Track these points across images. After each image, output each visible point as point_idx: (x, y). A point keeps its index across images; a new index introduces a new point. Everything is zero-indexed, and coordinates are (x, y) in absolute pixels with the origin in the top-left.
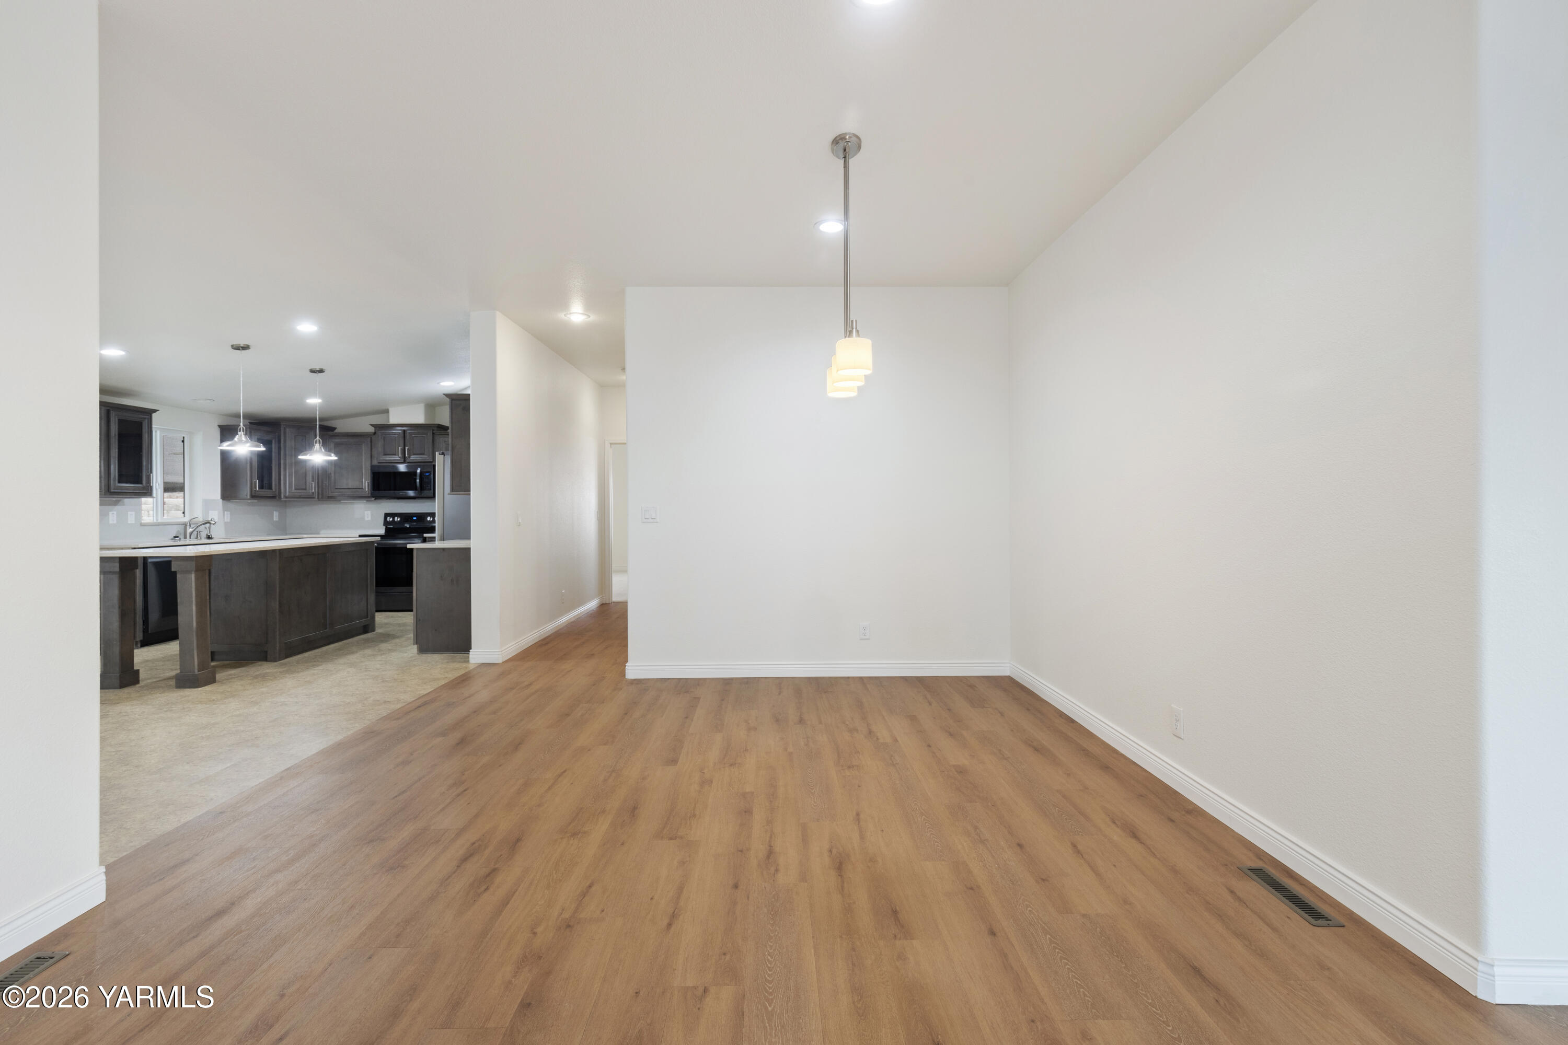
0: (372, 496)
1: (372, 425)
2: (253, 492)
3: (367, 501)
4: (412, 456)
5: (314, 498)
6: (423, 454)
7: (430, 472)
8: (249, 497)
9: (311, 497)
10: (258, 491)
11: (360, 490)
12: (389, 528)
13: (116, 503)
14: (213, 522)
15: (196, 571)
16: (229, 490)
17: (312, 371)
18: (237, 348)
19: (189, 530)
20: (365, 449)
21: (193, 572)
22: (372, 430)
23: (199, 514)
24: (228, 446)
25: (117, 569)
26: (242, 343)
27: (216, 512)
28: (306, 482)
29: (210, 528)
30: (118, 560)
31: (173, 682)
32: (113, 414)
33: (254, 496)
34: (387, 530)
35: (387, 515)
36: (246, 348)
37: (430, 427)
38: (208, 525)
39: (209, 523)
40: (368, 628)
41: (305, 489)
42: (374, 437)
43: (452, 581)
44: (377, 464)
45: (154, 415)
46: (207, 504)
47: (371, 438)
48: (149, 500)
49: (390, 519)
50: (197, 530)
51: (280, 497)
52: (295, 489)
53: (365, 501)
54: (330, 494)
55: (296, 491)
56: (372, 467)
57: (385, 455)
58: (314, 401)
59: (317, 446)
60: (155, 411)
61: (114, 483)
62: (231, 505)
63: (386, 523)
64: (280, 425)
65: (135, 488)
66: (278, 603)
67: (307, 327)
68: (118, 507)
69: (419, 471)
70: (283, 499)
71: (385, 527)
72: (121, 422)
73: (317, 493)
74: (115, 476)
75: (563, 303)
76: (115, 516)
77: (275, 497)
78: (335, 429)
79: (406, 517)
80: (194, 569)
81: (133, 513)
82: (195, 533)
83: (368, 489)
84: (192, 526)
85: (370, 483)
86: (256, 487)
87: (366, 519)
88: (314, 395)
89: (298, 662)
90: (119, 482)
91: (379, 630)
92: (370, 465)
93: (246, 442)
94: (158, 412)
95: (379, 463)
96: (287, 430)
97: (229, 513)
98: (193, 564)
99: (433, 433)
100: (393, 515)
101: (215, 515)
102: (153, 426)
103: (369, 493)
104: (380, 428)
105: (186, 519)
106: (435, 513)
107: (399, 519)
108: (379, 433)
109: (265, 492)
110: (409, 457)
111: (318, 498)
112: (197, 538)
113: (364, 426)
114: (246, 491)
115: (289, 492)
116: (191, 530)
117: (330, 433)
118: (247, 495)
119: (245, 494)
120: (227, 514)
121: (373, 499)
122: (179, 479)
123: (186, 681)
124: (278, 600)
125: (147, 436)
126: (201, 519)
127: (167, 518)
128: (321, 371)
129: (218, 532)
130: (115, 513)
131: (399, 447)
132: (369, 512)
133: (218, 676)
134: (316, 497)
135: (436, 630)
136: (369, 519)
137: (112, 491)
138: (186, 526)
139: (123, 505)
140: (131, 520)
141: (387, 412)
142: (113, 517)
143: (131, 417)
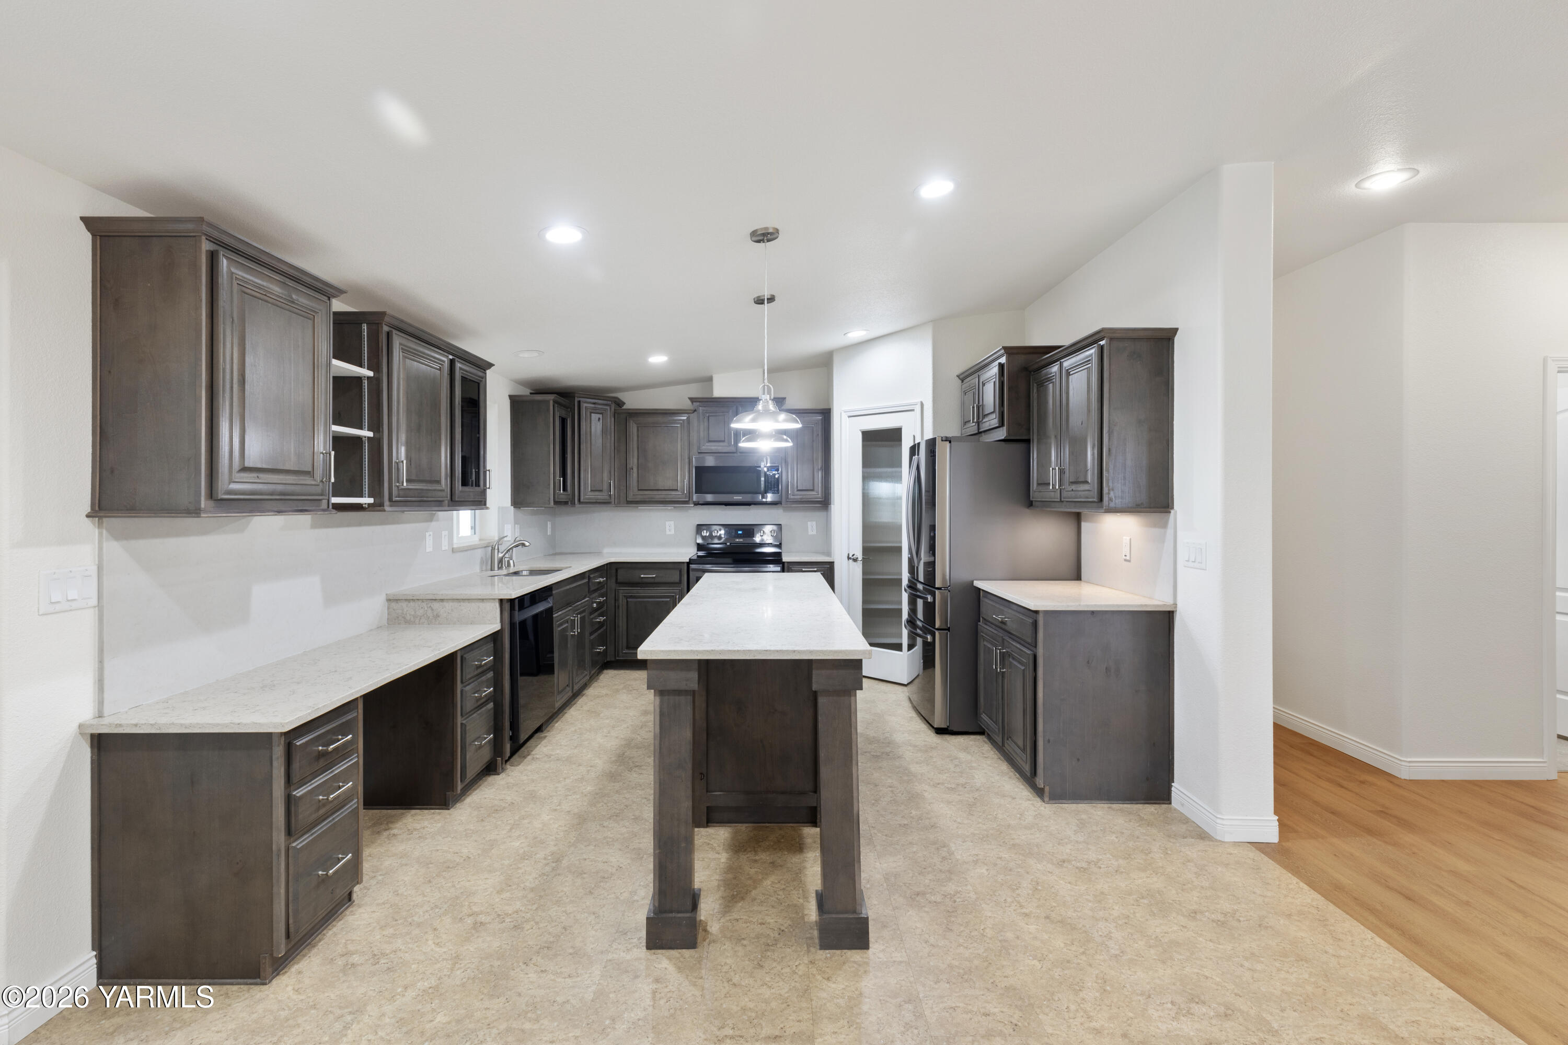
0: (689, 501)
1: (690, 399)
2: (558, 498)
7: (777, 467)
8: (551, 504)
9: (609, 501)
10: (561, 495)
11: (673, 493)
13: (431, 519)
20: (682, 433)
22: (690, 405)
28: (603, 480)
32: (457, 366)
33: (556, 503)
35: (700, 527)
39: (522, 544)
41: (603, 491)
42: (691, 416)
43: (1108, 670)
46: (502, 514)
47: (688, 416)
49: (705, 533)
51: (574, 503)
52: (591, 490)
54: (630, 497)
55: (593, 494)
56: (692, 459)
57: (709, 441)
60: (491, 365)
61: (457, 485)
62: (521, 512)
63: (699, 539)
64: (574, 397)
65: (475, 495)
68: (433, 524)
69: (763, 465)
70: (577, 505)
71: (696, 546)
72: (463, 381)
73: (614, 496)
74: (458, 474)
76: (431, 539)
77: (568, 502)
78: (624, 404)
83: (687, 491)
85: (690, 483)
86: (559, 490)
90: (462, 484)
92: (687, 457)
94: (493, 367)
96: (582, 405)
100: (708, 528)
102: (487, 391)
104: (700, 402)
108: (699, 410)
109: (564, 496)
111: (617, 503)
113: (680, 399)
114: (547, 494)
116: (500, 556)
119: (549, 499)
120: (518, 526)
130: (431, 533)
132: (675, 523)
134: (613, 503)
135: (1078, 760)
136: (673, 532)
137: (394, 499)
138: (493, 549)
139: (438, 520)
140: (445, 546)
141: (710, 379)
142: (429, 542)
143: (472, 373)
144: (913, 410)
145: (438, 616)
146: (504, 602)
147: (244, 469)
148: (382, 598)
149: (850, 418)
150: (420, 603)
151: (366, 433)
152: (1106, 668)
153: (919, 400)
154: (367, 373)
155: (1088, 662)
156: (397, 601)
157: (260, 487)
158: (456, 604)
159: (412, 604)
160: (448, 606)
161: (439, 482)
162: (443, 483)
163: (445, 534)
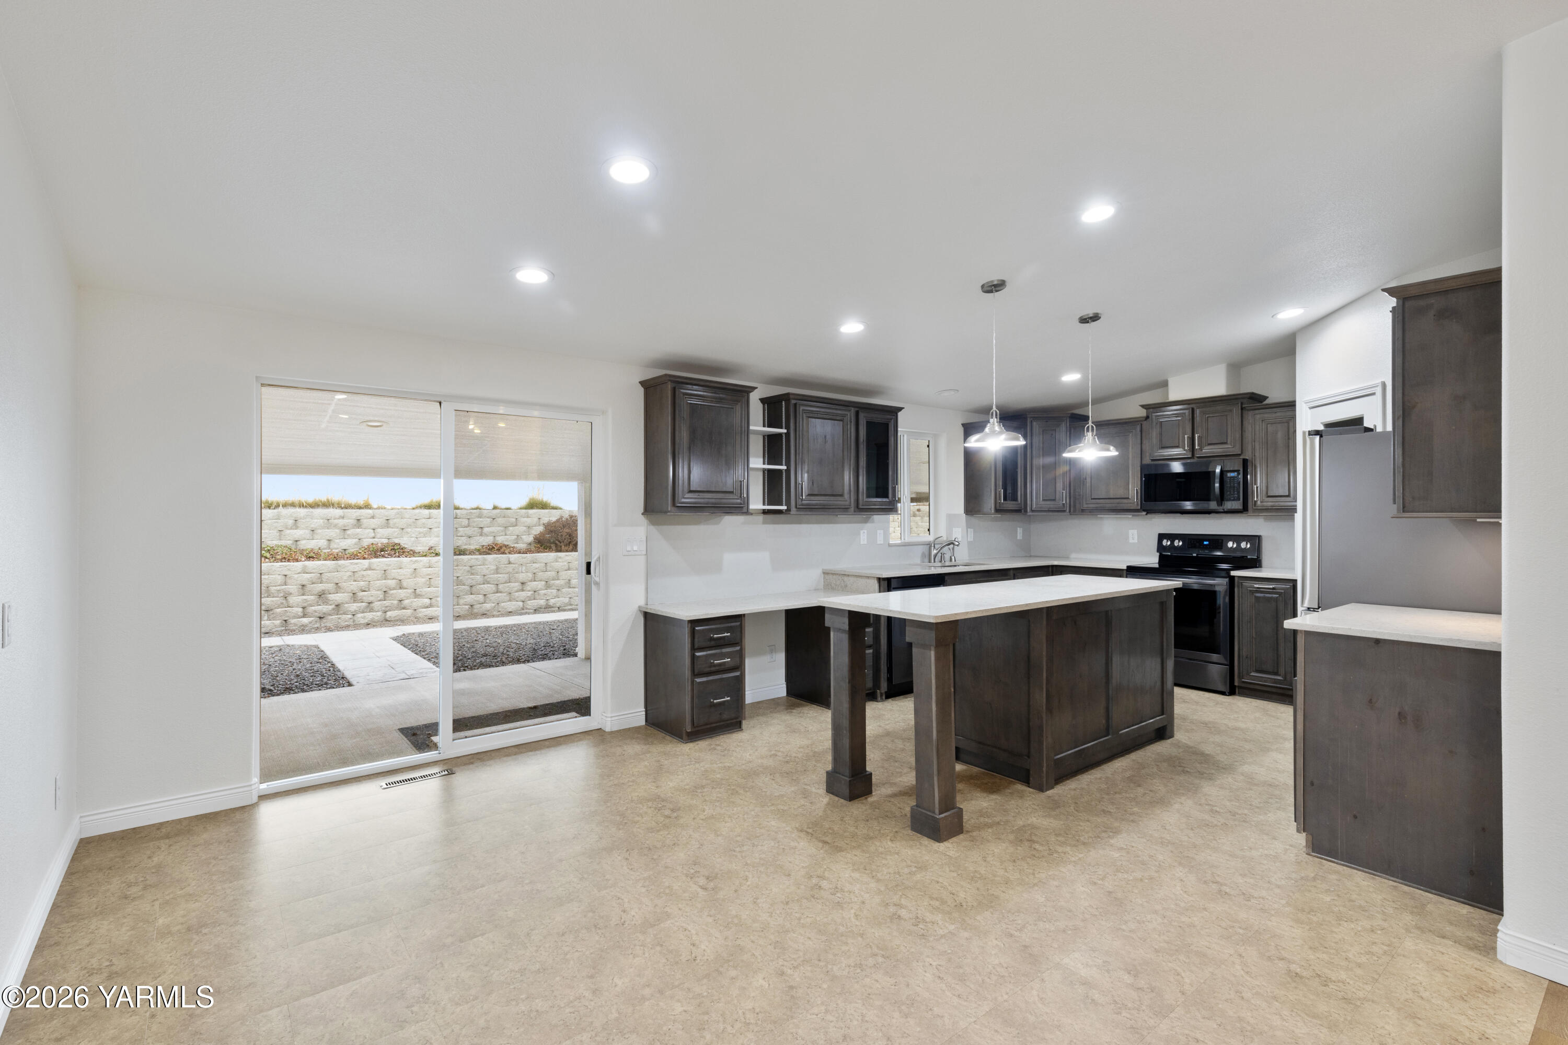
0: (1142, 509)
1: (1143, 406)
2: (998, 505)
3: (1133, 515)
4: (1206, 448)
5: (1064, 511)
6: (1226, 443)
7: (1238, 471)
8: (993, 511)
9: (1061, 511)
10: (1003, 504)
11: (1125, 501)
12: (1165, 555)
13: (866, 521)
14: (957, 543)
15: (937, 647)
16: (973, 504)
17: (1083, 319)
18: (990, 289)
20: (1133, 441)
21: (933, 648)
22: (1143, 413)
23: (942, 532)
24: (977, 441)
25: (846, 627)
26: (996, 281)
27: (960, 530)
28: (1055, 491)
29: (953, 549)
32: (861, 415)
33: (998, 510)
34: (1162, 558)
35: (1161, 537)
36: (999, 287)
37: (1237, 399)
38: (951, 546)
39: (953, 543)
40: (1163, 732)
41: (1054, 500)
42: (1145, 423)
43: (1401, 716)
44: (1149, 462)
45: (899, 414)
46: (951, 518)
47: (1141, 425)
48: (896, 517)
49: (1166, 543)
50: (941, 552)
51: (1026, 511)
52: (1043, 500)
53: (1130, 516)
54: (1085, 506)
55: (1044, 503)
56: (1143, 467)
57: (1158, 448)
58: (1071, 378)
59: (1089, 437)
60: (900, 409)
61: (863, 498)
62: (974, 520)
63: (1160, 548)
64: (1026, 418)
65: (882, 503)
66: (1045, 695)
68: (868, 525)
69: (1218, 470)
70: (1029, 513)
71: (1158, 554)
72: (869, 424)
73: (1068, 506)
74: (863, 489)
76: (866, 535)
77: (1020, 511)
79: (1193, 541)
80: (934, 643)
81: (882, 531)
82: (939, 555)
83: (1137, 499)
84: (937, 546)
85: (1139, 491)
86: (1000, 499)
87: (1131, 541)
88: (1068, 369)
90: (868, 496)
91: (1179, 736)
92: (1139, 464)
93: (1000, 433)
94: (903, 410)
95: (1152, 460)
96: (1034, 424)
97: (972, 530)
98: (931, 636)
99: (1242, 409)
100: (1172, 537)
101: (958, 533)
102: (899, 429)
103: (1138, 504)
104: (1154, 409)
105: (930, 538)
107: (1181, 543)
108: (1153, 416)
109: (1010, 505)
110: (1201, 449)
111: (1070, 511)
112: (941, 561)
113: (1131, 408)
114: (989, 503)
115: (1037, 504)
116: (935, 552)
118: (991, 509)
119: (989, 508)
120: (970, 532)
121: (1144, 513)
122: (924, 489)
123: (923, 824)
124: (1045, 689)
125: (893, 439)
126: (944, 537)
127: (914, 539)
128: (1095, 318)
130: (866, 531)
131: (1184, 434)
132: (1135, 532)
134: (1068, 510)
135: (1355, 817)
136: (1136, 541)
137: (861, 507)
138: (930, 547)
139: (873, 522)
140: (880, 540)
141: (1164, 384)
142: (864, 537)
143: (878, 418)
144: (1374, 394)
145: (846, 586)
146: (881, 580)
147: (690, 491)
148: (819, 571)
149: (1312, 410)
150: (838, 576)
151: (784, 467)
152: (1399, 713)
153: (1379, 381)
154: (784, 431)
155: (1370, 701)
156: (828, 574)
157: (699, 500)
158: (855, 579)
159: (834, 577)
160: (852, 579)
161: (842, 495)
162: (846, 496)
163: (880, 533)
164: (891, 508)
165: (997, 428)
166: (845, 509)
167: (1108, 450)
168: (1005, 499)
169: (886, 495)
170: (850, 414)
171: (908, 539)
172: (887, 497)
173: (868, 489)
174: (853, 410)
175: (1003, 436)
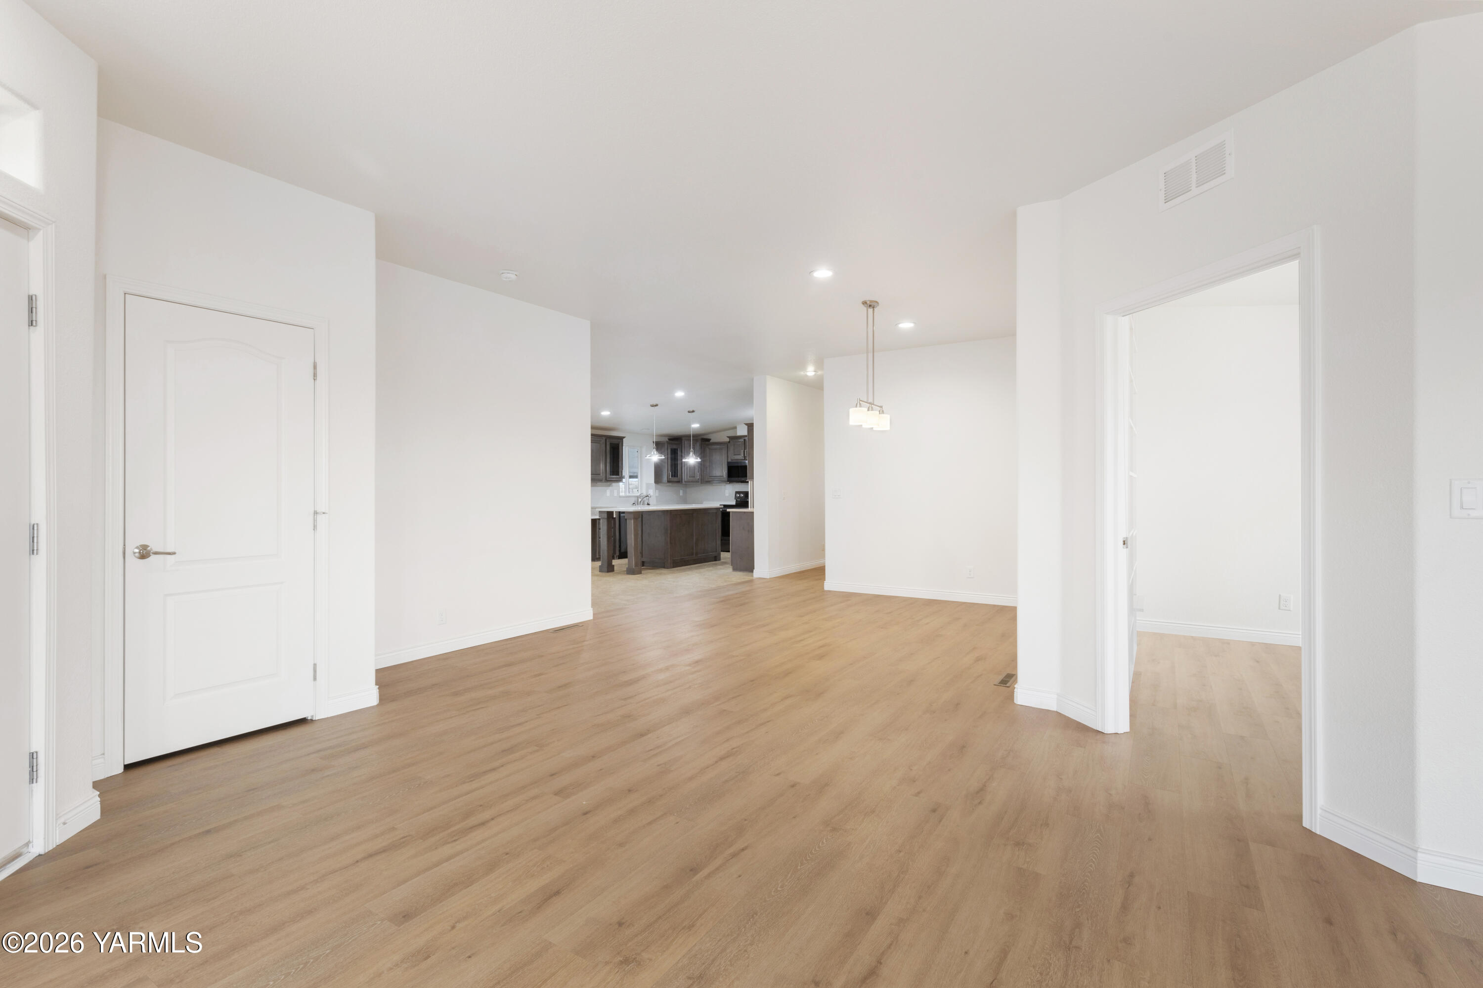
0: (728, 481)
1: (728, 437)
2: (669, 479)
3: (726, 484)
5: (699, 483)
9: (697, 482)
10: (671, 479)
11: (722, 477)
12: (737, 500)
13: (609, 486)
14: (650, 496)
16: (658, 478)
17: (689, 412)
18: (652, 406)
19: (640, 500)
20: (724, 452)
21: (634, 519)
22: (728, 440)
23: (644, 491)
25: (606, 517)
26: (655, 403)
27: (652, 490)
28: (695, 473)
29: (649, 499)
30: (606, 513)
31: (626, 572)
32: (607, 440)
33: (669, 481)
34: (737, 502)
35: (737, 492)
36: (657, 405)
39: (648, 496)
40: (716, 558)
41: (694, 477)
42: (729, 444)
44: (730, 461)
45: (623, 439)
46: (648, 485)
47: (727, 445)
48: (622, 484)
49: (738, 495)
51: (682, 482)
52: (690, 477)
54: (707, 480)
56: (728, 463)
57: (735, 455)
58: (696, 426)
59: (691, 454)
60: (624, 437)
61: (608, 475)
62: (659, 486)
63: (736, 498)
64: (681, 440)
65: (616, 478)
66: (669, 538)
67: (680, 394)
68: (610, 488)
69: (743, 466)
70: (684, 483)
71: (735, 500)
72: (611, 444)
73: (695, 480)
75: (802, 365)
77: (679, 482)
78: (710, 440)
81: (617, 489)
82: (642, 501)
83: (726, 476)
84: (641, 498)
85: (727, 473)
86: (669, 477)
87: (726, 495)
88: (694, 422)
89: (677, 570)
90: (610, 475)
91: (722, 560)
93: (657, 454)
95: (732, 460)
96: (685, 442)
98: (632, 516)
100: (740, 493)
101: (651, 492)
102: (623, 446)
103: (726, 479)
104: (732, 438)
105: (638, 494)
106: (748, 492)
107: (743, 495)
108: (731, 442)
109: (675, 479)
111: (701, 482)
113: (723, 438)
114: (665, 479)
115: (686, 479)
117: (707, 443)
119: (666, 481)
120: (657, 491)
121: (729, 483)
122: (635, 471)
123: (631, 571)
125: (621, 450)
126: (645, 494)
127: (631, 494)
128: (693, 411)
129: (652, 501)
131: (741, 450)
132: (727, 491)
133: (643, 572)
137: (608, 479)
138: (638, 498)
139: (612, 486)
140: (616, 494)
141: (735, 428)
142: (608, 493)
143: (615, 441)
161: (599, 475)
162: (601, 475)
163: (615, 491)
164: (620, 479)
165: (655, 453)
166: (601, 481)
167: (697, 459)
168: (672, 476)
169: (618, 474)
170: (603, 440)
171: (628, 494)
172: (618, 475)
173: (610, 472)
174: (604, 438)
175: (657, 456)
